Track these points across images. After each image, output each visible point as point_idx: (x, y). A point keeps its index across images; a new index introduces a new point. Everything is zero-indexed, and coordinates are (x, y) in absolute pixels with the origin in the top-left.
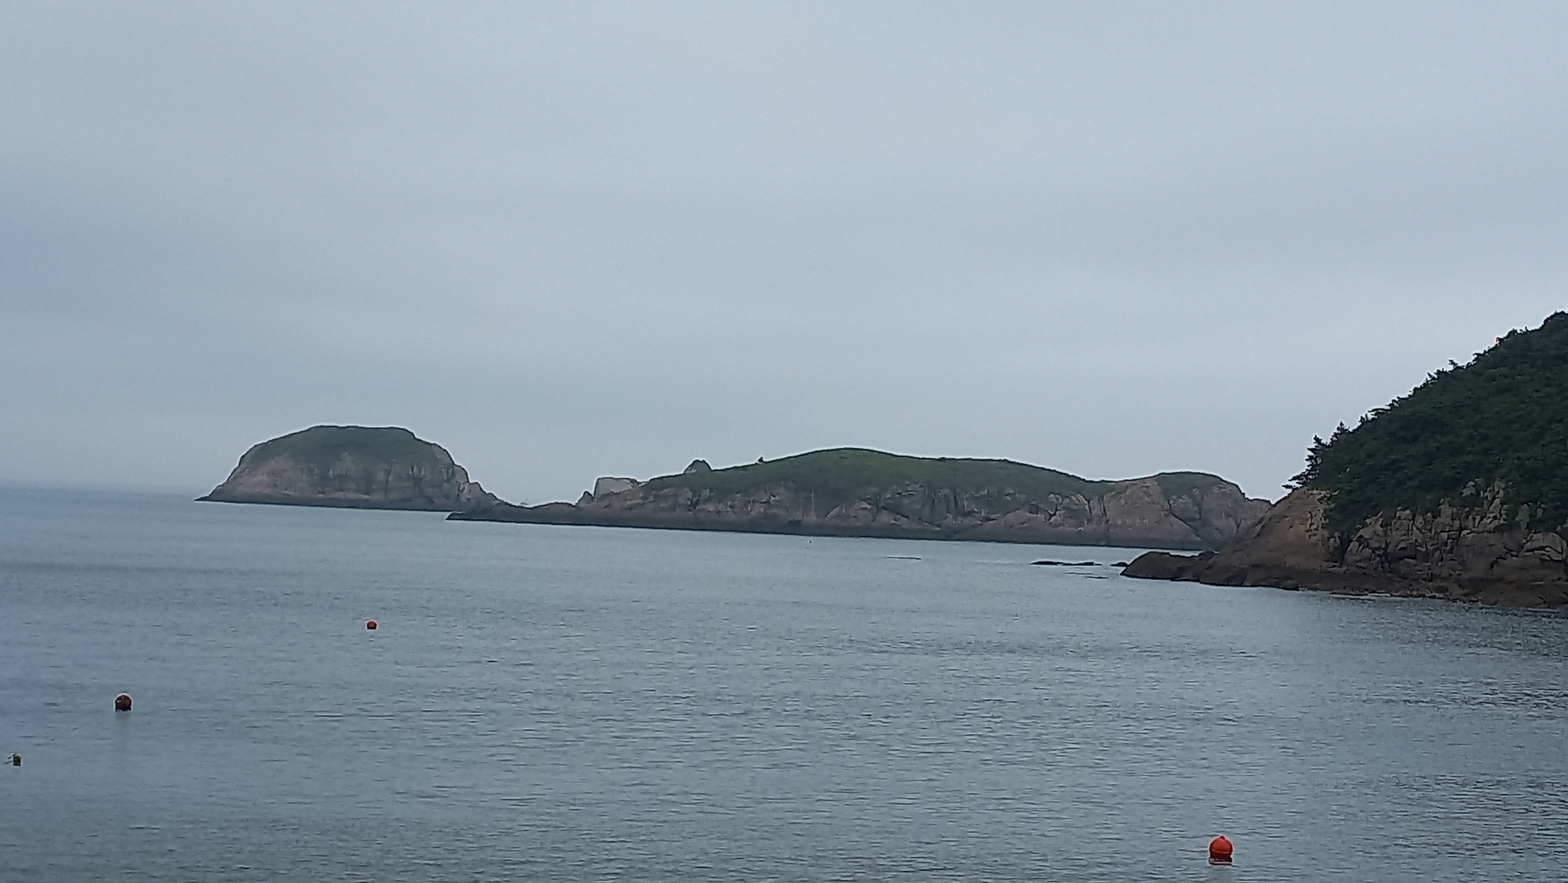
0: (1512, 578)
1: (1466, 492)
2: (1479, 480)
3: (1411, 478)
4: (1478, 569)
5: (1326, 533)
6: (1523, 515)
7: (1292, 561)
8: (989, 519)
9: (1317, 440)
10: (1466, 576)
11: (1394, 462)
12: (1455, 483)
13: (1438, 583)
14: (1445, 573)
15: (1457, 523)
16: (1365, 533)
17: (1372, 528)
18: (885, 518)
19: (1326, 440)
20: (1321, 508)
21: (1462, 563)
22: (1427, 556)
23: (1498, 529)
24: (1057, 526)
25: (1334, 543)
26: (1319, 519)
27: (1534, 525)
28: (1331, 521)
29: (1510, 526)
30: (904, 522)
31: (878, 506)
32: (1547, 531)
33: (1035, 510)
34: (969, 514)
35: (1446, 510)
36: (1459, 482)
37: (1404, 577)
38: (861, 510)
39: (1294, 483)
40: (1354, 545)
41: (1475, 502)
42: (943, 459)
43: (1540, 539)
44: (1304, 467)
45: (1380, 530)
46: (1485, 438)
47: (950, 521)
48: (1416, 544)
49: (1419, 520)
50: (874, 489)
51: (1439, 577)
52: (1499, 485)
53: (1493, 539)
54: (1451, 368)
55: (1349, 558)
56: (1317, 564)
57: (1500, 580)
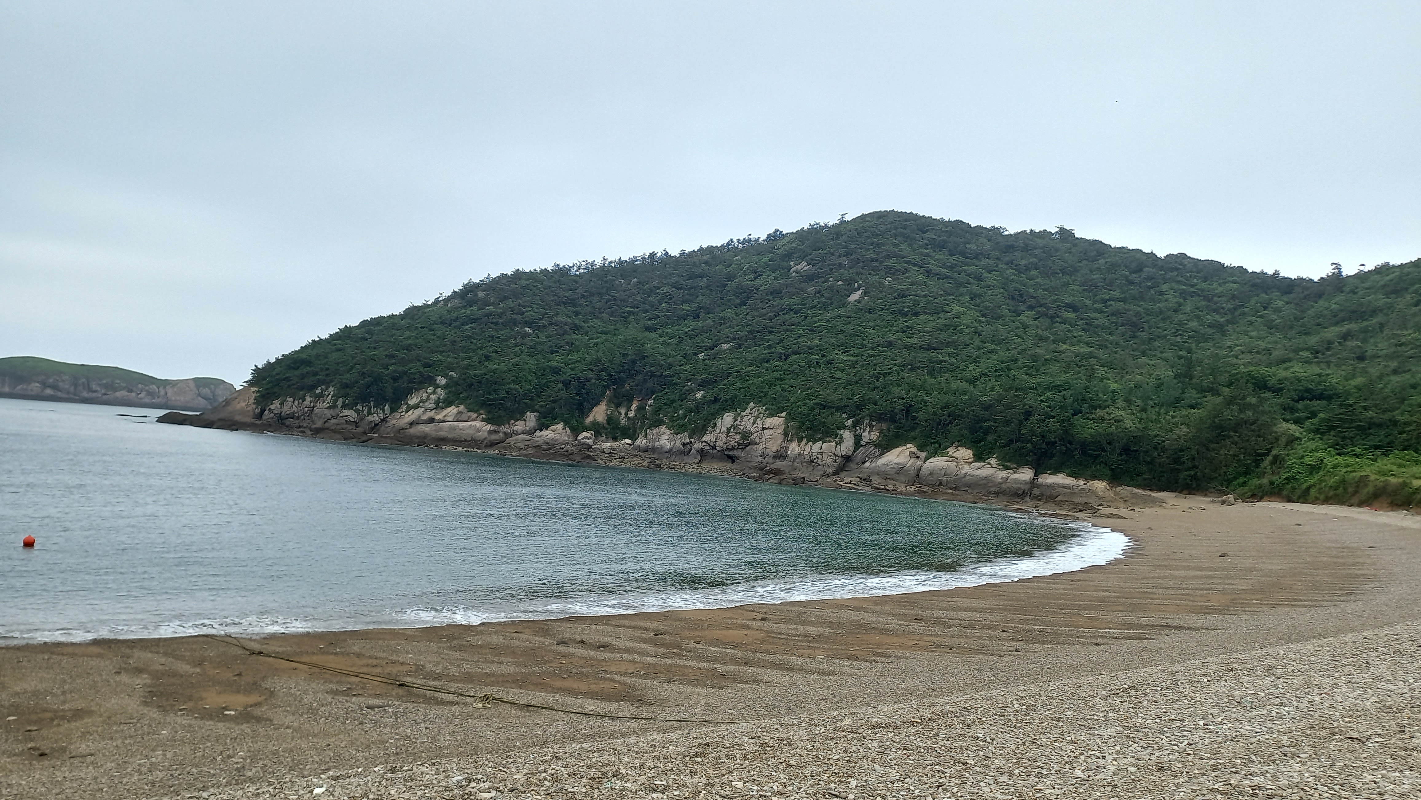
0: (333, 428)
1: (317, 392)
2: (323, 387)
3: (294, 384)
4: (319, 424)
5: (254, 406)
6: (340, 402)
7: (238, 418)
8: (105, 394)
9: (256, 366)
10: (314, 426)
11: (287, 378)
12: (312, 388)
13: (301, 429)
14: (305, 425)
15: (312, 404)
16: (272, 407)
17: (275, 406)
18: (49, 391)
19: (260, 366)
20: (254, 395)
21: (313, 421)
22: (298, 418)
23: (329, 408)
24: (141, 399)
25: (258, 411)
26: (252, 401)
27: (344, 406)
28: (257, 402)
29: (334, 406)
30: (59, 394)
31: (45, 385)
32: (349, 409)
33: (130, 391)
34: (96, 391)
35: (308, 399)
36: (314, 387)
37: (287, 426)
38: (35, 387)
39: (244, 384)
40: (267, 412)
41: (321, 396)
42: (83, 365)
43: (346, 412)
44: (249, 377)
45: (279, 406)
46: (327, 369)
47: (85, 394)
48: (294, 412)
49: (296, 402)
50: (43, 377)
51: (302, 427)
52: (331, 389)
53: (326, 411)
54: (318, 339)
55: (264, 417)
56: (249, 420)
57: (327, 429)
